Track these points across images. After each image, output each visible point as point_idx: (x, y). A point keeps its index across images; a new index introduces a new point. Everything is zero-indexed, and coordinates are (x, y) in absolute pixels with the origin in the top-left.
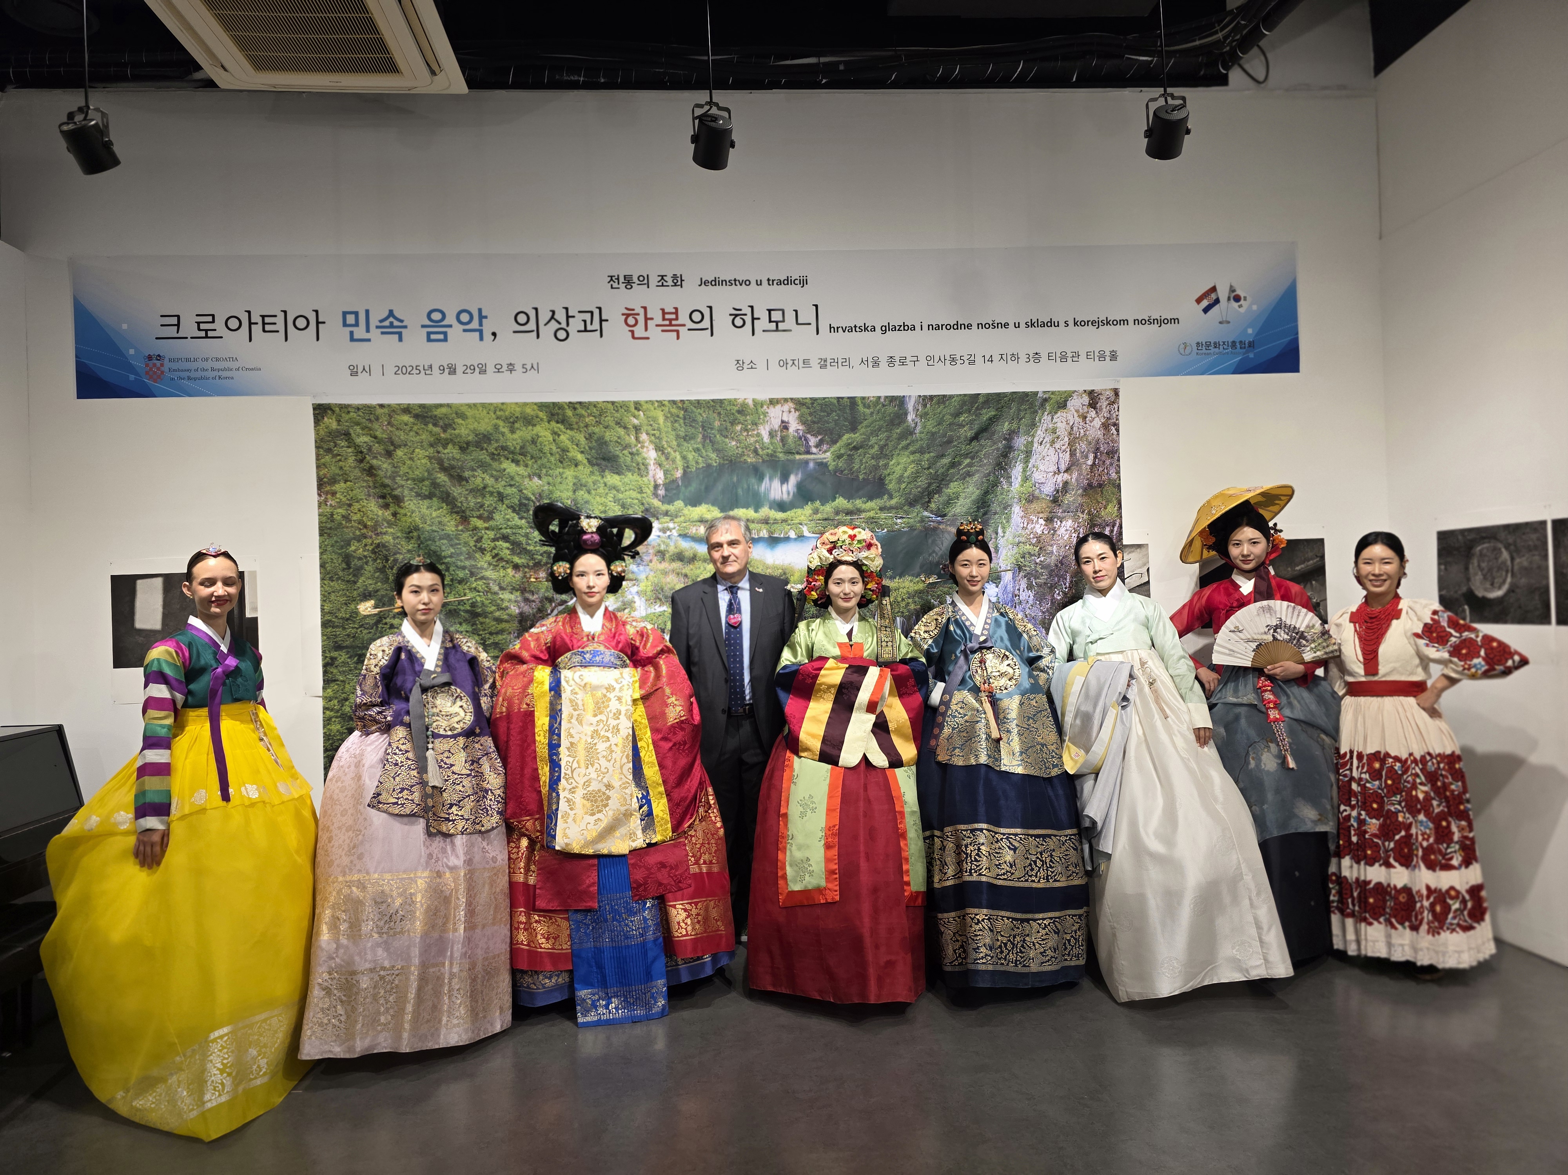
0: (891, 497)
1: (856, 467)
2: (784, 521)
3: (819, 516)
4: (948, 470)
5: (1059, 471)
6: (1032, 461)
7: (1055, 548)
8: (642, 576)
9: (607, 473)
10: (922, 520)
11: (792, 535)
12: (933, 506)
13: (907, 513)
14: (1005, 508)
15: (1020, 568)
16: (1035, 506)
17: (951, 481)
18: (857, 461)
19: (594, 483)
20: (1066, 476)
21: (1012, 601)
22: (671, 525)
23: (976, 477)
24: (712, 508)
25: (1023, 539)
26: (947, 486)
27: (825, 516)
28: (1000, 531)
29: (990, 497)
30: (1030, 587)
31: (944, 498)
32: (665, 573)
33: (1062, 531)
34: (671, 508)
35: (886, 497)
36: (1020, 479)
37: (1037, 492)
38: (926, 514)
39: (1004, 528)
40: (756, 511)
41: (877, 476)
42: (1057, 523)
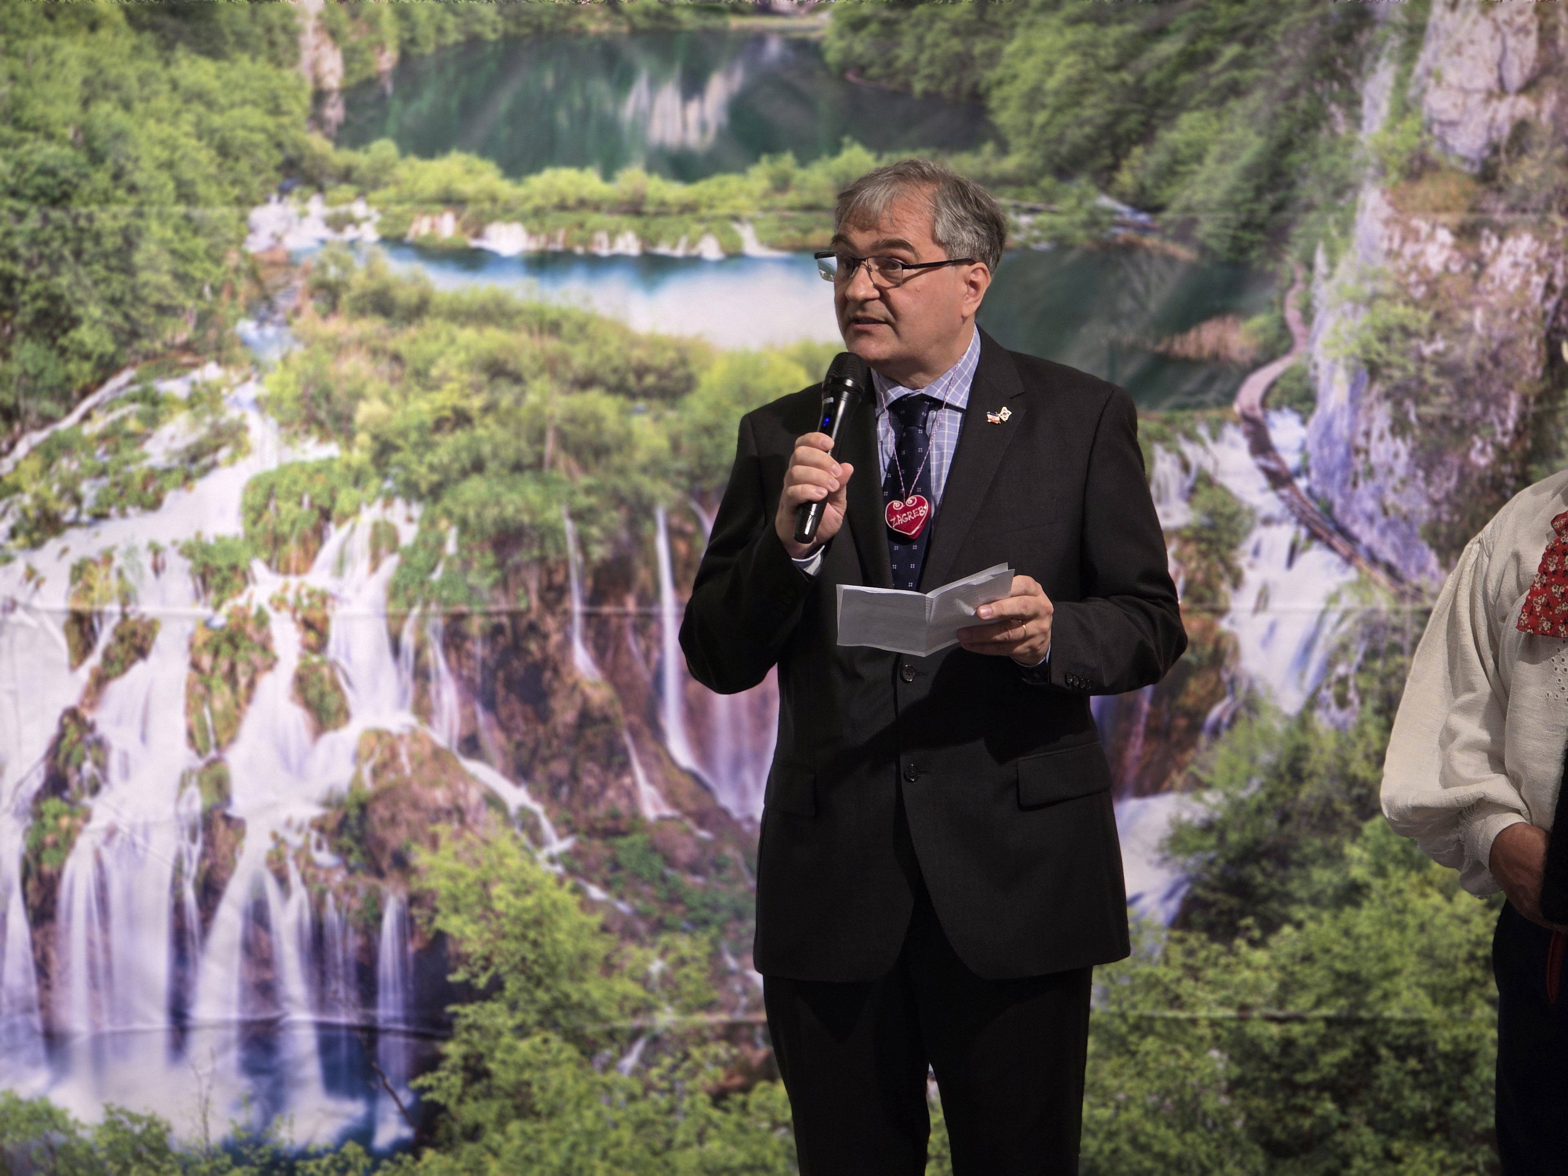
0: (1003, 149)
1: (905, 54)
2: (688, 208)
3: (791, 197)
4: (1174, 74)
5: (1501, 89)
6: (1425, 56)
7: (1478, 317)
8: (273, 355)
9: (181, 52)
10: (1093, 222)
11: (710, 249)
12: (1126, 178)
13: (1049, 197)
14: (1338, 193)
15: (1374, 370)
16: (1428, 189)
17: (1182, 107)
18: (909, 39)
19: (143, 80)
20: (1524, 106)
21: (1346, 465)
22: (359, 209)
23: (1257, 99)
24: (479, 164)
25: (1387, 287)
26: (1170, 120)
27: (808, 198)
28: (1320, 259)
29: (1296, 158)
30: (1399, 427)
31: (1157, 157)
32: (338, 348)
33: (1501, 267)
34: (361, 159)
35: (988, 148)
36: (1385, 108)
37: (1434, 150)
38: (1106, 201)
39: (1331, 252)
40: (607, 176)
41: (966, 87)
42: (1489, 245)
